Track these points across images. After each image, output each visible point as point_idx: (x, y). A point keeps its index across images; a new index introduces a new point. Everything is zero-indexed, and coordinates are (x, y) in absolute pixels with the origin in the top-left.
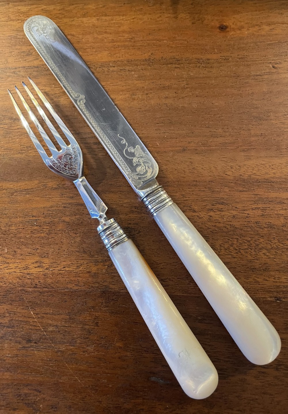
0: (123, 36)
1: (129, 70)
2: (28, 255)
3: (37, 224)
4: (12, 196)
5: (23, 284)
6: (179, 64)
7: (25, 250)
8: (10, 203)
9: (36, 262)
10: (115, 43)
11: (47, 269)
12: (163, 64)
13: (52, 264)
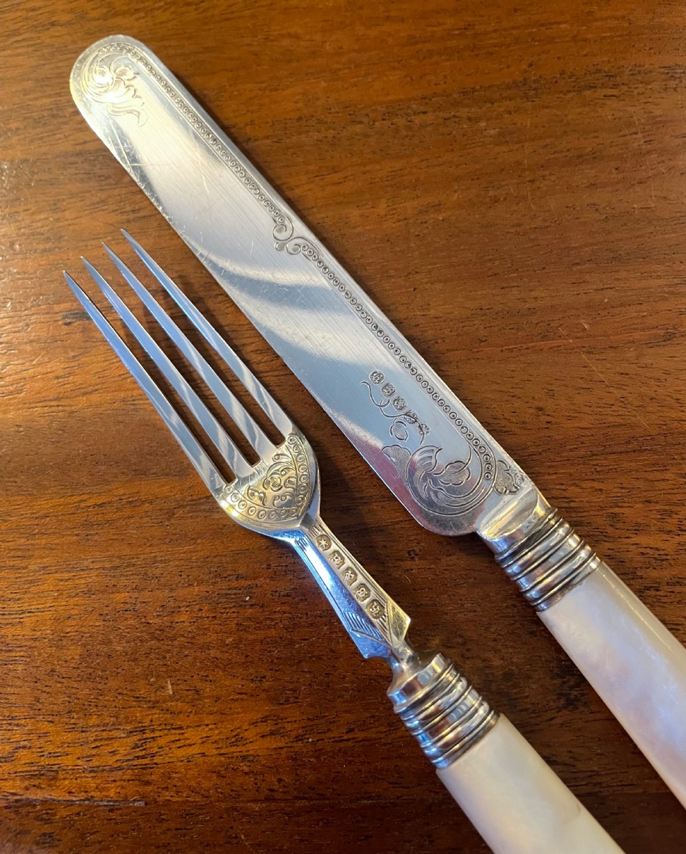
0: (439, 24)
1: (470, 119)
2: (237, 700)
3: (254, 601)
4: (169, 520)
5: (232, 791)
6: (615, 86)
7: (227, 683)
8: (167, 540)
9: (265, 720)
10: (419, 46)
11: (298, 738)
12: (569, 92)
13: (311, 723)
